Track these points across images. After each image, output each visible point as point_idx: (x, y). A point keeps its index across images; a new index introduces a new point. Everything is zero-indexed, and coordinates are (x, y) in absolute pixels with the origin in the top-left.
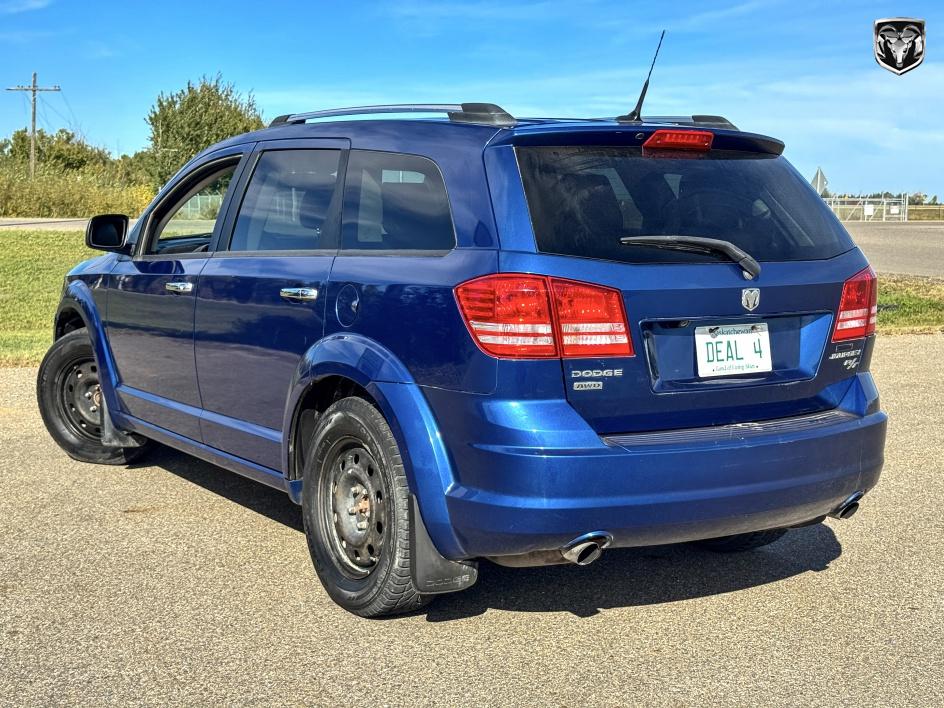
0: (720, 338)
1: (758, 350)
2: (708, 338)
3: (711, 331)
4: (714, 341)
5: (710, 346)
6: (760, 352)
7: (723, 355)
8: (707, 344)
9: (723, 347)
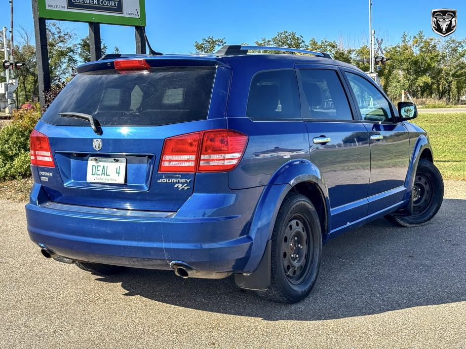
0: (100, 164)
1: (118, 172)
2: (94, 163)
3: (96, 160)
4: (96, 165)
5: (94, 167)
6: (119, 173)
7: (100, 173)
8: (93, 166)
9: (100, 169)
